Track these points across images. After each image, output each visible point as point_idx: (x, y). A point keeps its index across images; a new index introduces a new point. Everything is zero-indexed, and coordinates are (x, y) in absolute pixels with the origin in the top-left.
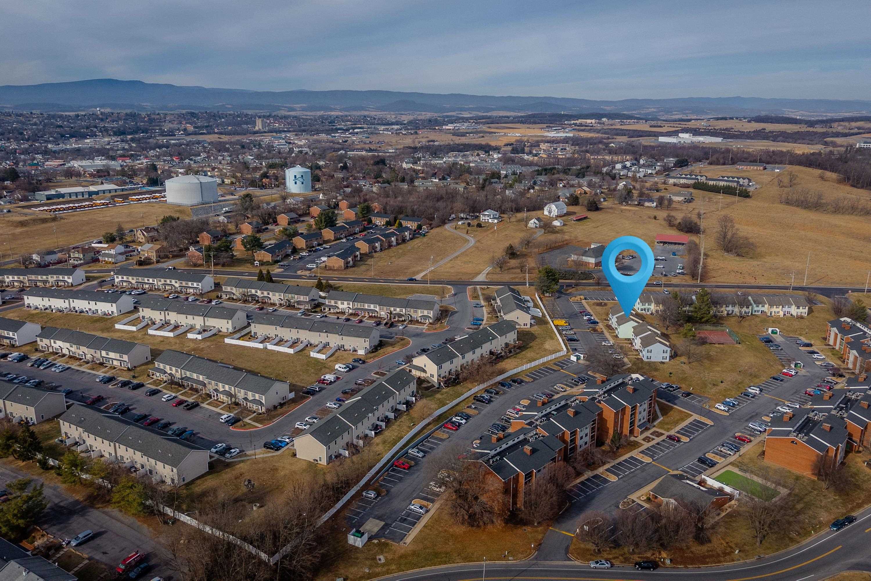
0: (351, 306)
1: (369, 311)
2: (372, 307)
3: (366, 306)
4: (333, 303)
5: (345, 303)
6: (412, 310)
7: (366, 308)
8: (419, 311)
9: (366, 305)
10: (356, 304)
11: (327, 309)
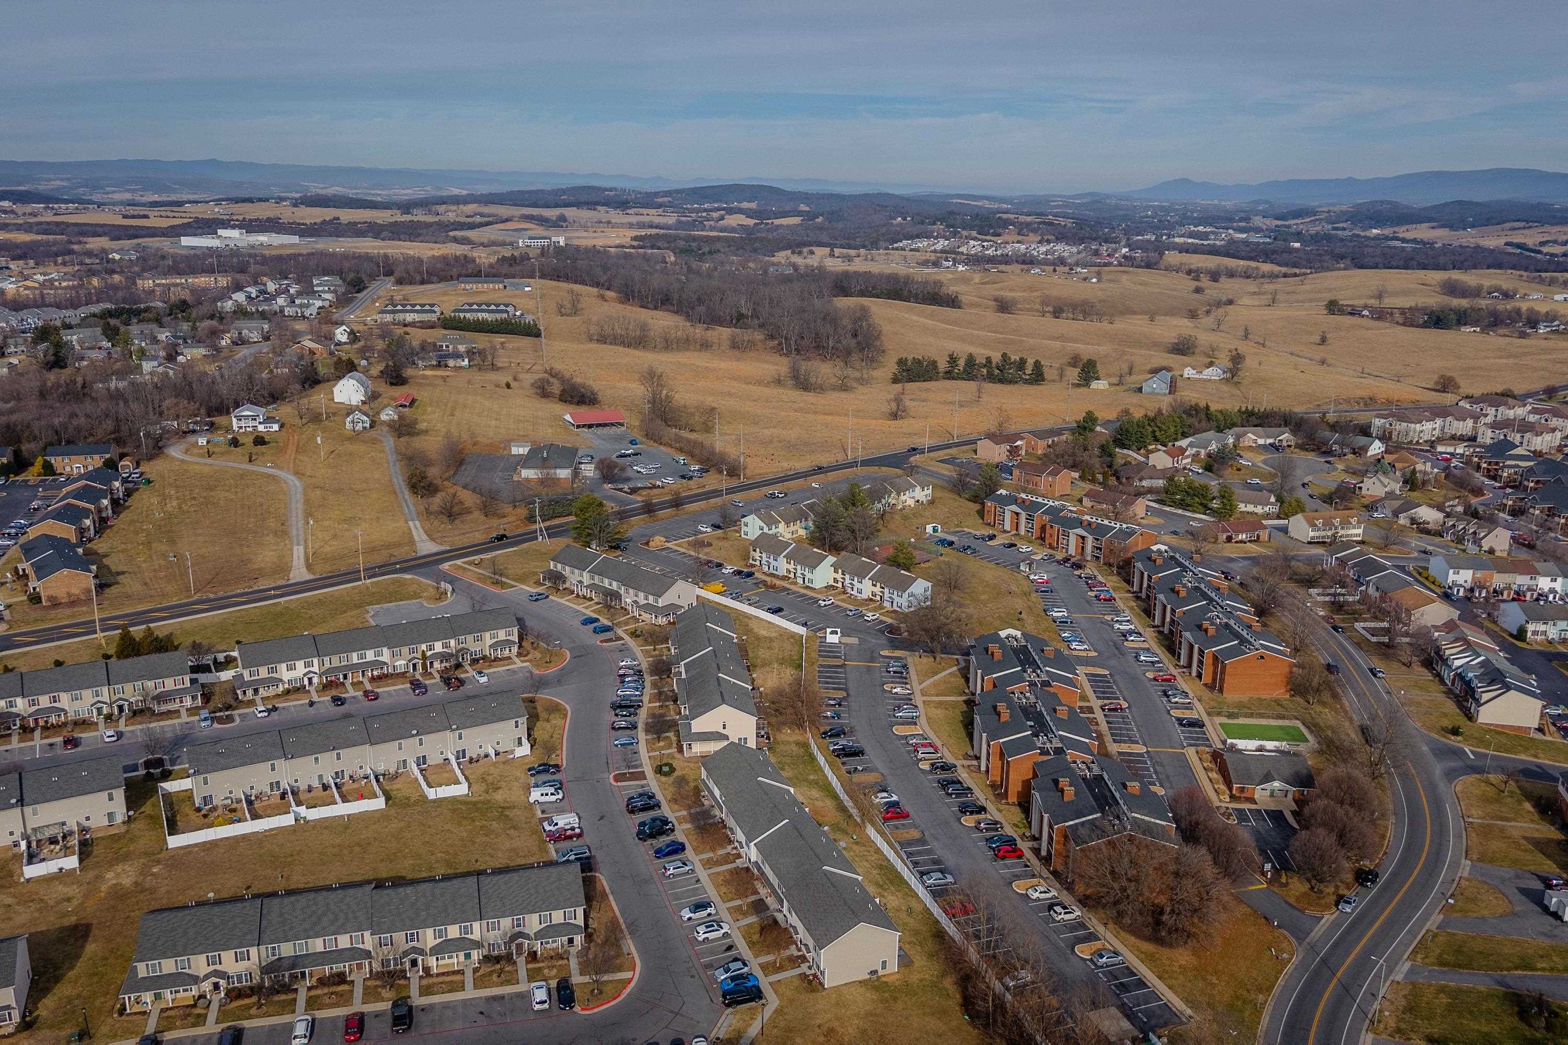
0: (315, 669)
1: (363, 667)
2: (370, 655)
3: (355, 658)
4: (263, 672)
5: (300, 664)
6: (470, 638)
7: (355, 661)
8: (487, 635)
9: (355, 655)
10: (327, 659)
11: (250, 693)
